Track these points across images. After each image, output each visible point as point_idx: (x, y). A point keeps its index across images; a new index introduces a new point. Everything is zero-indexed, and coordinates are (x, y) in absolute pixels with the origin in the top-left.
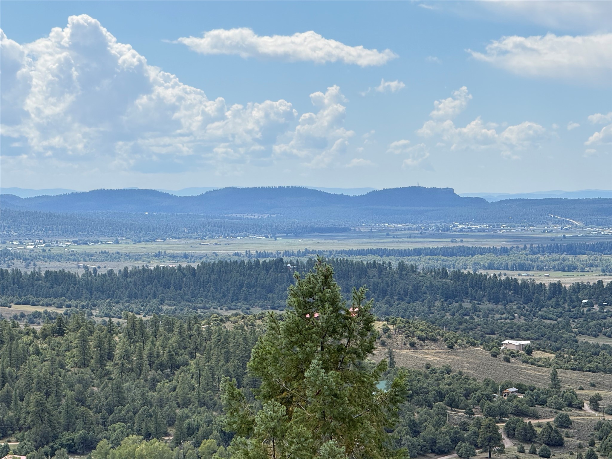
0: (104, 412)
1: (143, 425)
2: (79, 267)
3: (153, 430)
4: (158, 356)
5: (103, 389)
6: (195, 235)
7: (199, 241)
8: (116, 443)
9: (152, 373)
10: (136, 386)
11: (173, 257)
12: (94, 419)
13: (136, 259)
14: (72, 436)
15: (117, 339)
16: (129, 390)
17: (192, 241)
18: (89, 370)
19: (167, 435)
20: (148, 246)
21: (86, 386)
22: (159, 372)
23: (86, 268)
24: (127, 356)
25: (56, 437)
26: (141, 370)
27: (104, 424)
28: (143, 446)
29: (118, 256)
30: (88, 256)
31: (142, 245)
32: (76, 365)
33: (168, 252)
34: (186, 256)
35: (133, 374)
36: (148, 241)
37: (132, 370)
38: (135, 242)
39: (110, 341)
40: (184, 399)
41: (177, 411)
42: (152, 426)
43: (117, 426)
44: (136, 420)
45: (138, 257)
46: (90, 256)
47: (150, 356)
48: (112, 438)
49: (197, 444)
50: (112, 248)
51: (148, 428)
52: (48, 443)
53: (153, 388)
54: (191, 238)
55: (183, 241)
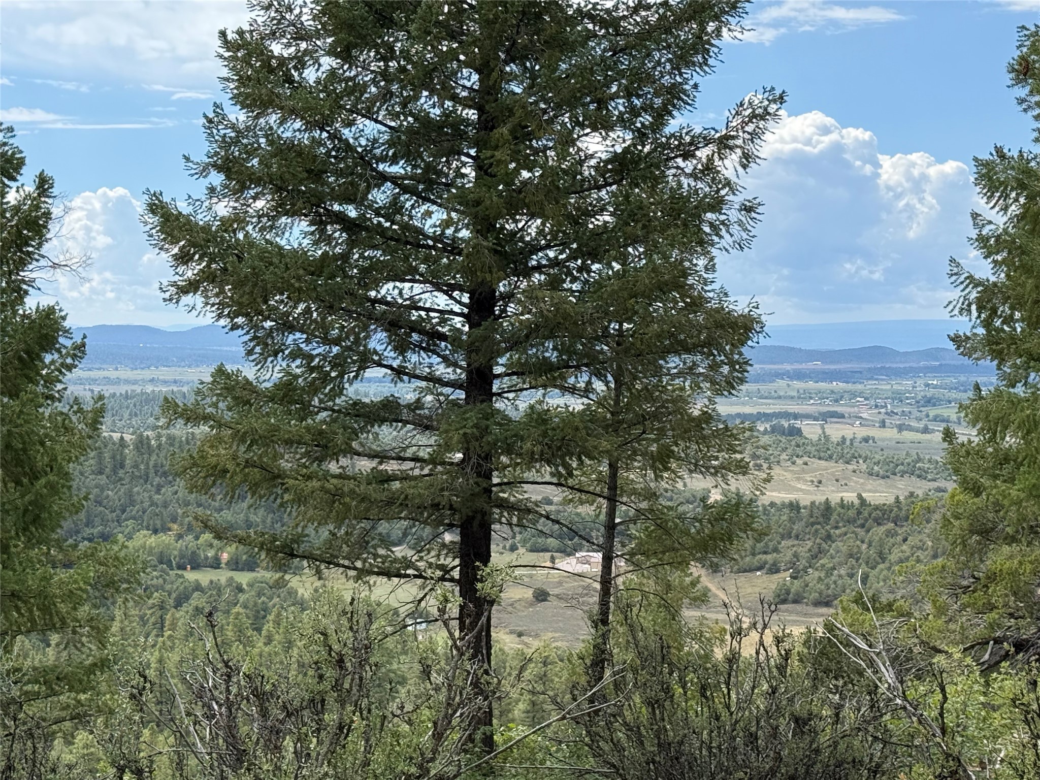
0: (118, 512)
1: (151, 522)
2: (85, 390)
3: (159, 526)
4: (162, 466)
5: (116, 493)
6: (183, 364)
7: (186, 369)
8: (130, 537)
9: (157, 479)
10: (144, 491)
11: (165, 382)
12: (110, 517)
13: (133, 384)
14: (92, 531)
15: (127, 451)
16: (138, 493)
17: (180, 369)
18: (104, 477)
19: (170, 530)
20: (144, 372)
21: (102, 490)
22: (163, 479)
23: (92, 391)
24: (136, 466)
25: (78, 532)
26: (148, 477)
27: (118, 521)
28: (153, 539)
29: (118, 381)
30: (92, 380)
31: (139, 372)
32: (93, 472)
33: (161, 378)
34: (175, 382)
35: (142, 481)
36: (143, 369)
37: (140, 477)
38: (132, 369)
39: (122, 454)
40: (185, 500)
41: (179, 511)
42: (158, 523)
43: (129, 523)
44: (145, 518)
45: (135, 382)
46: (94, 381)
47: (155, 466)
48: (126, 533)
49: (197, 538)
50: (112, 374)
51: (155, 525)
52: (71, 537)
53: (158, 491)
54: (179, 366)
55: (173, 369)
